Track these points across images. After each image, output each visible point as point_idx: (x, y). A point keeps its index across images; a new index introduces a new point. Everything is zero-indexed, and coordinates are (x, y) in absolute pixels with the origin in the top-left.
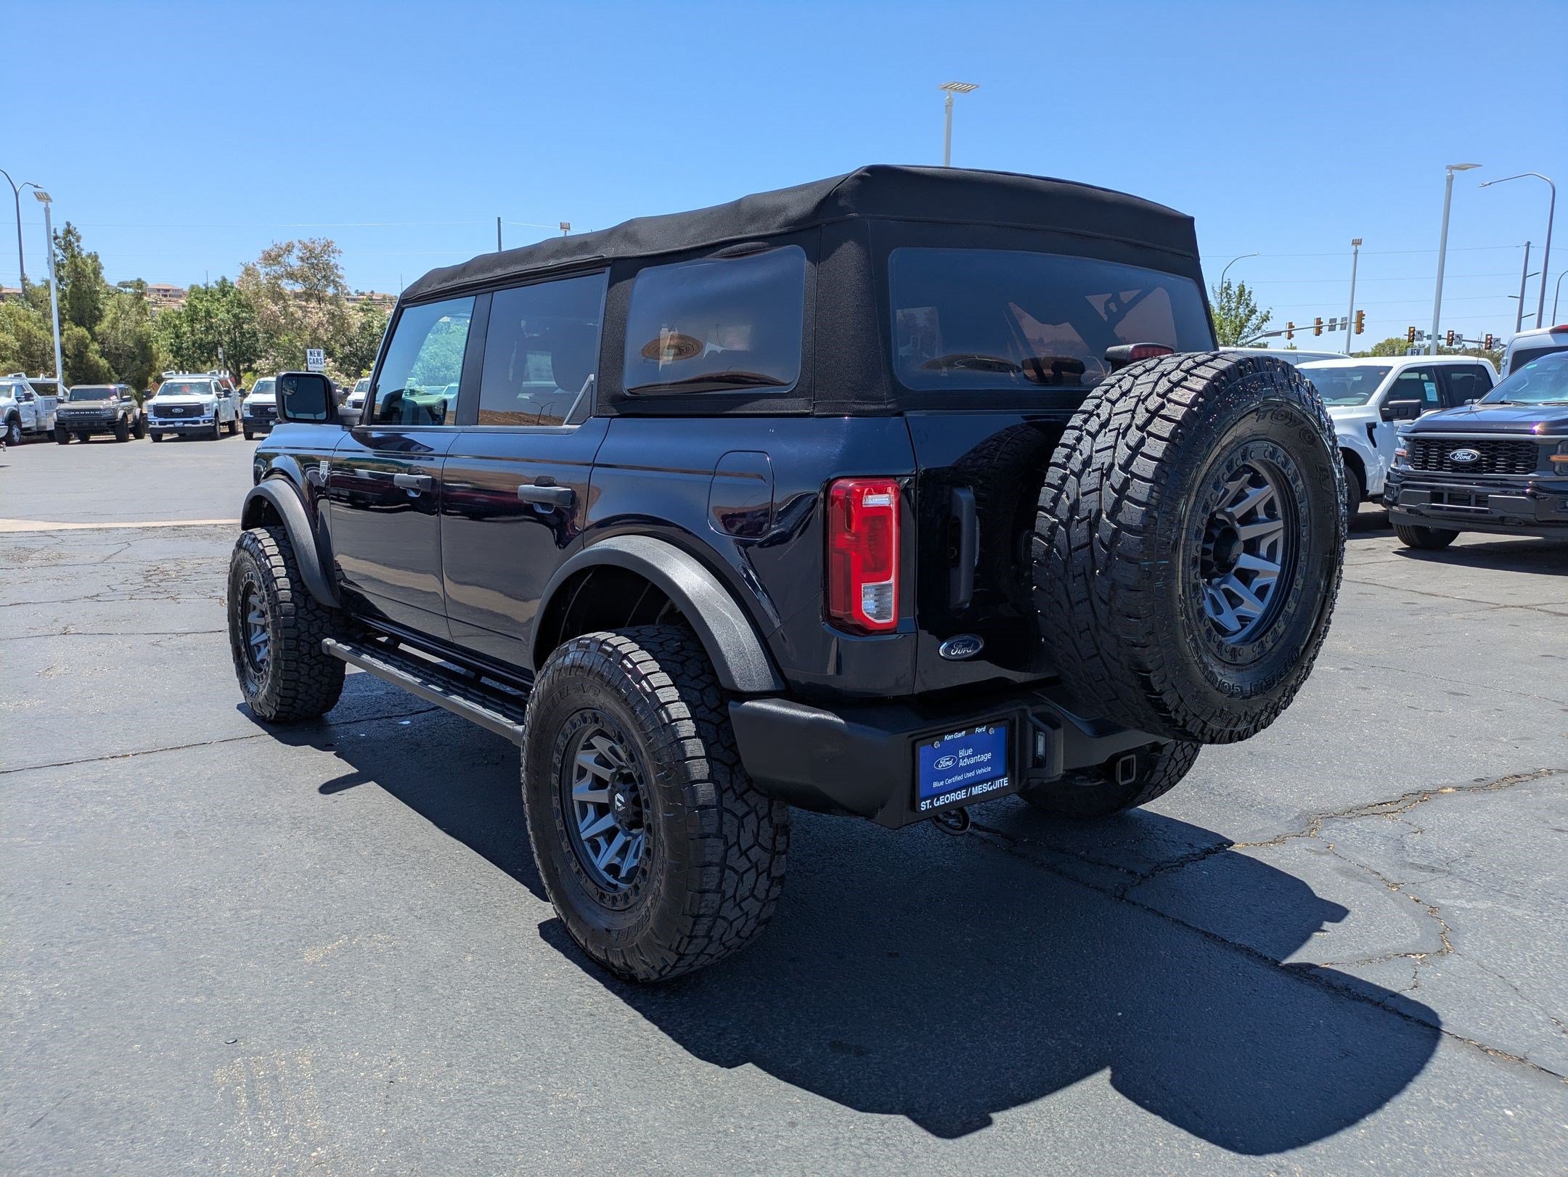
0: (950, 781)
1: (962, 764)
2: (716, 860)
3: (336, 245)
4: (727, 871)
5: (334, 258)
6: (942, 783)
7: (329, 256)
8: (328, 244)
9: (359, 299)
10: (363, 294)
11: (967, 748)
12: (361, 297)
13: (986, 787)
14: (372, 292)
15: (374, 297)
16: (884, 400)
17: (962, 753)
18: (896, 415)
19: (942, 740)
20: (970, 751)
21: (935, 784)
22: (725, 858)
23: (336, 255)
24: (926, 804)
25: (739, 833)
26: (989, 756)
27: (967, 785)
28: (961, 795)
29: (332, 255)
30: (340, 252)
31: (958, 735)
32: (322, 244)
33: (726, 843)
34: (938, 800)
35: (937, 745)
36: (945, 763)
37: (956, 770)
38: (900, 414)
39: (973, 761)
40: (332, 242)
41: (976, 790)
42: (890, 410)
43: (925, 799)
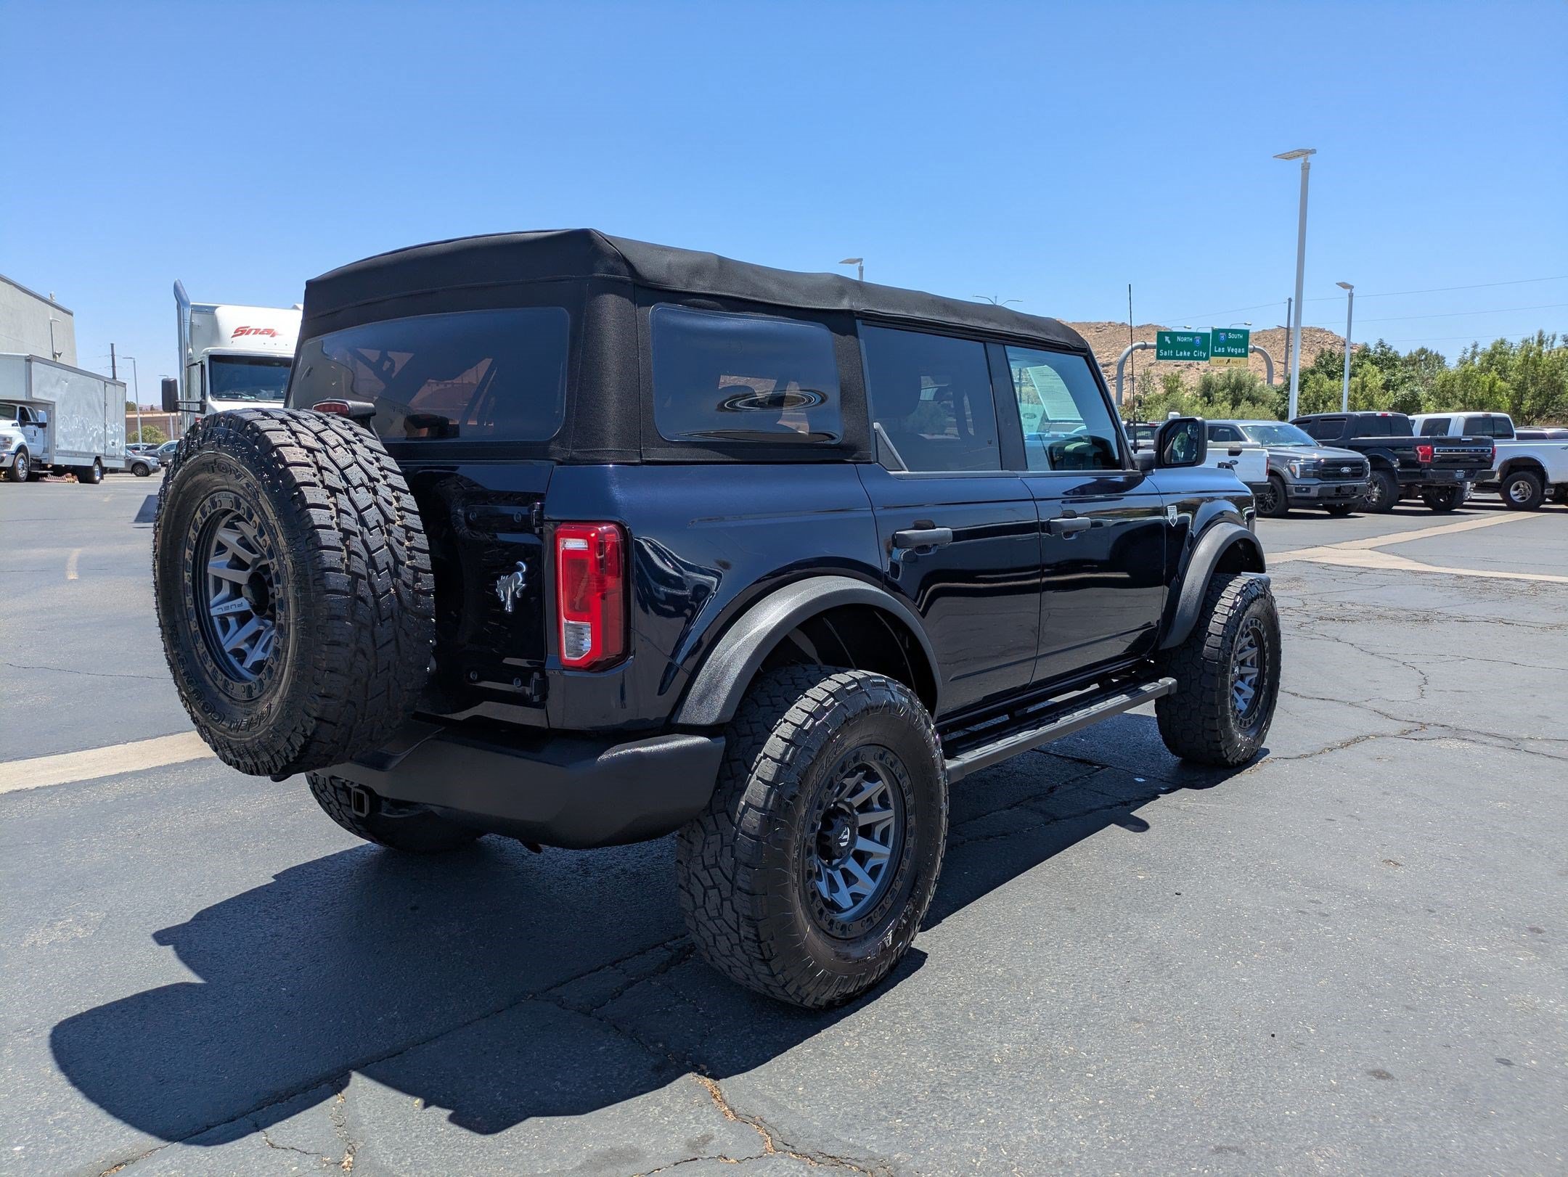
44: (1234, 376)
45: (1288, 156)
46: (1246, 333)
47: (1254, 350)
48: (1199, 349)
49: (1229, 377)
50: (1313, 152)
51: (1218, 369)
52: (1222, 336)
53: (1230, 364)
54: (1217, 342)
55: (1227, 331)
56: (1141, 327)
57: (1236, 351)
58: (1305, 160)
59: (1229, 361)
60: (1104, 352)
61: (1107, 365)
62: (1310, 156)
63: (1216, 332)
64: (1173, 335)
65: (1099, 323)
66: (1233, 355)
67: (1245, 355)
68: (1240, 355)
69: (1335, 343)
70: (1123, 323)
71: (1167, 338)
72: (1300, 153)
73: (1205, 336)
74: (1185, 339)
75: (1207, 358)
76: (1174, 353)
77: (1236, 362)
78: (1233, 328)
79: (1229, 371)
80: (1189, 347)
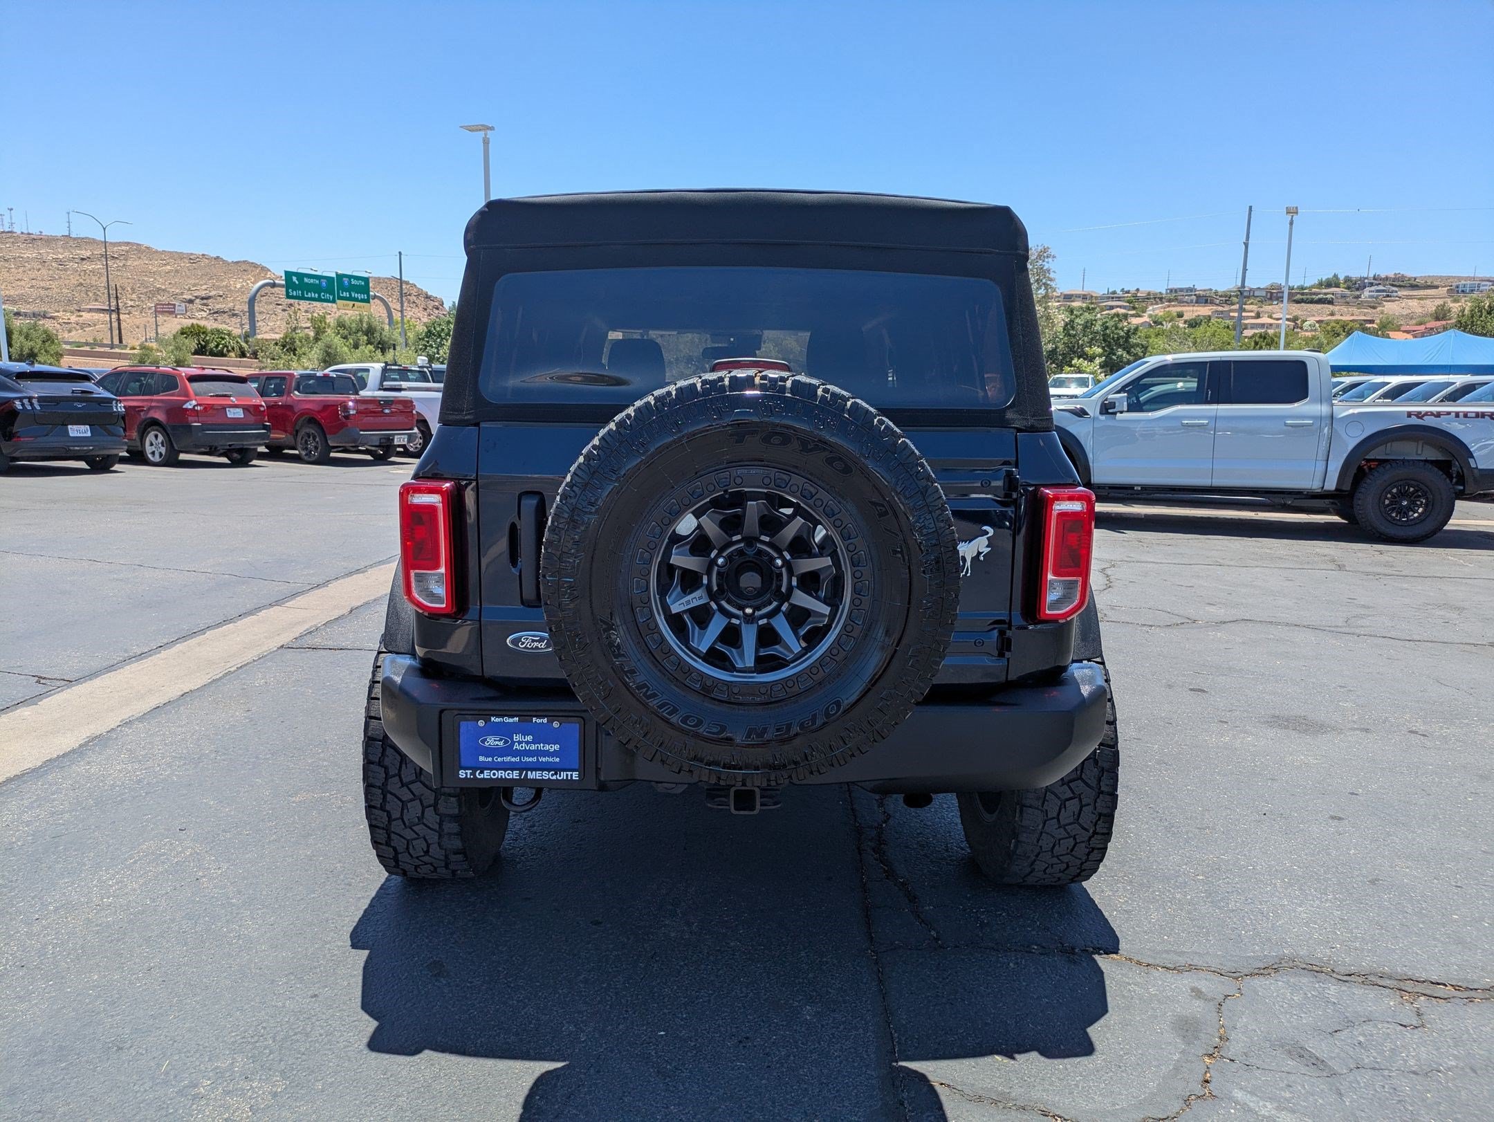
0: (499, 759)
1: (516, 746)
2: (379, 784)
3: (1052, 252)
4: (389, 795)
5: (1048, 262)
6: (490, 759)
7: (1044, 261)
8: (1045, 250)
9: (1124, 297)
10: (1128, 292)
11: (525, 734)
12: (1126, 295)
13: (547, 775)
14: (1138, 290)
15: (1139, 295)
16: (463, 411)
17: (517, 738)
18: (472, 425)
19: (487, 721)
20: (529, 738)
21: (481, 759)
22: (385, 784)
23: (1050, 260)
24: (466, 773)
25: (400, 767)
26: (557, 747)
27: (522, 768)
28: (515, 775)
29: (1046, 260)
30: (1054, 257)
31: (508, 720)
32: (1039, 250)
33: (387, 773)
34: (482, 772)
35: (481, 723)
36: (492, 741)
37: (508, 751)
38: (477, 425)
39: (533, 747)
40: (1048, 248)
41: (531, 775)
42: (467, 420)
43: (465, 769)
44: (366, 319)
45: (472, 129)
46: (366, 280)
47: (375, 297)
48: (326, 292)
49: (361, 321)
50: (492, 128)
51: (347, 312)
52: (346, 280)
53: (355, 308)
54: (342, 288)
55: (350, 277)
56: (237, 263)
57: (360, 296)
58: (486, 135)
59: (354, 305)
60: (201, 285)
61: (207, 298)
62: (489, 132)
63: (340, 276)
64: (300, 276)
65: (192, 254)
66: (357, 300)
67: (368, 301)
68: (362, 301)
69: (419, 295)
70: (218, 257)
71: (294, 279)
72: (481, 128)
73: (329, 279)
74: (312, 281)
75: (334, 301)
76: (303, 294)
77: (360, 307)
78: (355, 274)
79: (360, 315)
80: (317, 289)
